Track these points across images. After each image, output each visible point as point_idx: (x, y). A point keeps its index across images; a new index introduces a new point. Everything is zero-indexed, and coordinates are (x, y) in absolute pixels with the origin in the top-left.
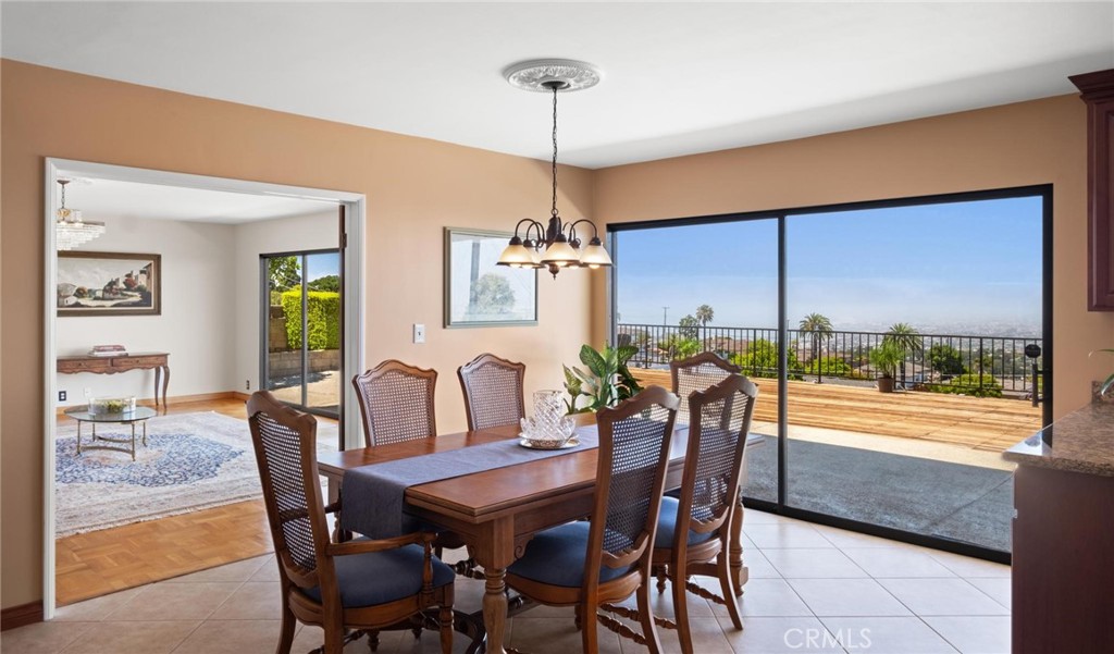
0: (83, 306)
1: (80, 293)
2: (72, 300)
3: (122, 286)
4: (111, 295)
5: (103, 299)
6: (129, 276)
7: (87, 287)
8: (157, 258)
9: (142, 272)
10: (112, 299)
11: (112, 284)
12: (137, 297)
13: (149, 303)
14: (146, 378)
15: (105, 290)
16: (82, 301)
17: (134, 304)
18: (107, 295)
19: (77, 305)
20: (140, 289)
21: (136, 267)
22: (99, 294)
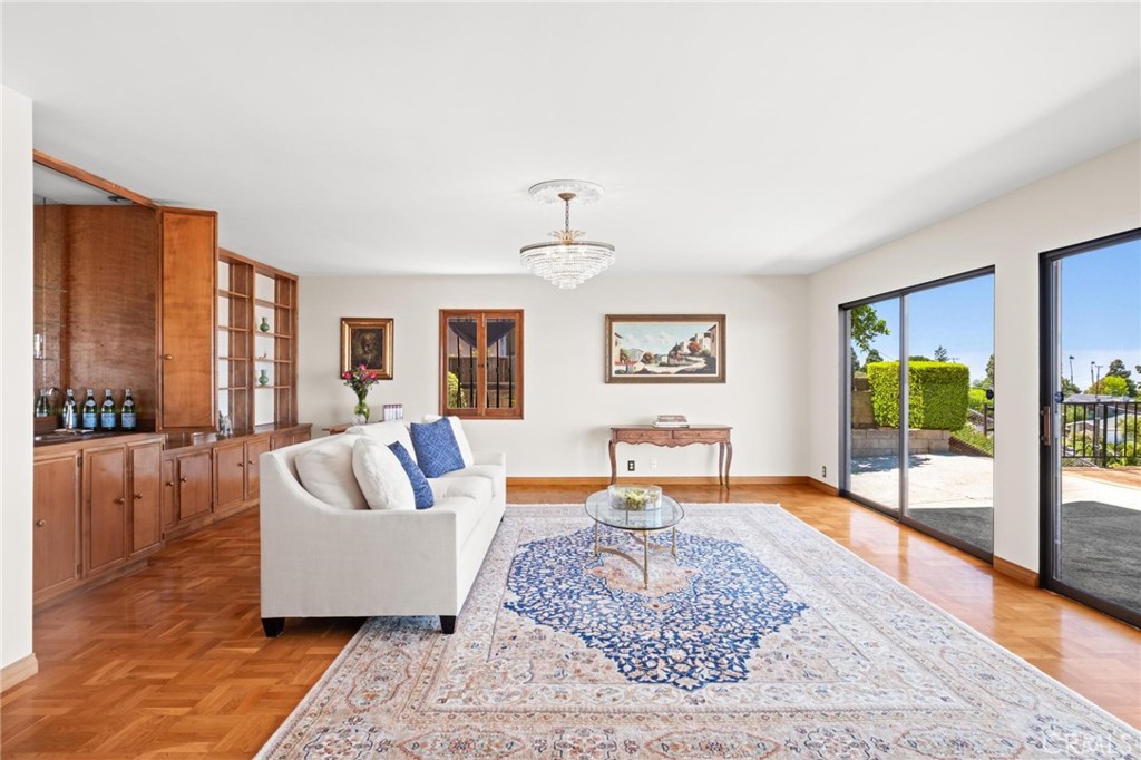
0: (649, 373)
1: (647, 359)
2: (640, 366)
3: (686, 351)
4: (676, 362)
5: (668, 365)
6: (693, 339)
7: (653, 353)
8: (722, 319)
9: (706, 335)
10: (677, 365)
11: (676, 348)
12: (701, 363)
13: (713, 370)
14: (711, 452)
15: (670, 356)
16: (649, 367)
17: (699, 371)
18: (672, 361)
19: (644, 371)
20: (704, 354)
21: (701, 329)
22: (665, 360)
